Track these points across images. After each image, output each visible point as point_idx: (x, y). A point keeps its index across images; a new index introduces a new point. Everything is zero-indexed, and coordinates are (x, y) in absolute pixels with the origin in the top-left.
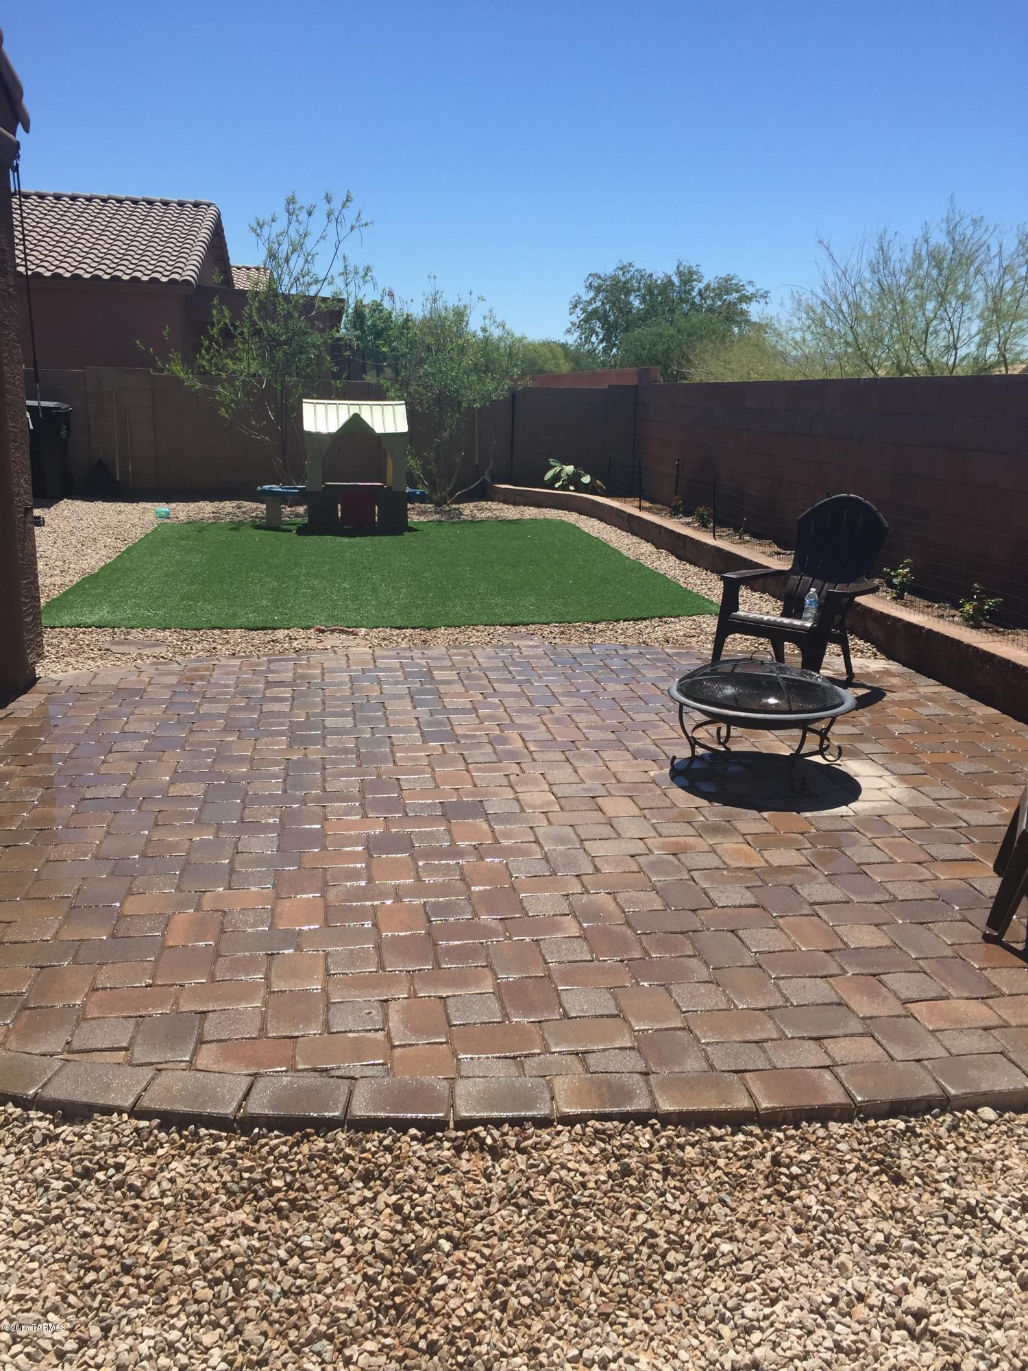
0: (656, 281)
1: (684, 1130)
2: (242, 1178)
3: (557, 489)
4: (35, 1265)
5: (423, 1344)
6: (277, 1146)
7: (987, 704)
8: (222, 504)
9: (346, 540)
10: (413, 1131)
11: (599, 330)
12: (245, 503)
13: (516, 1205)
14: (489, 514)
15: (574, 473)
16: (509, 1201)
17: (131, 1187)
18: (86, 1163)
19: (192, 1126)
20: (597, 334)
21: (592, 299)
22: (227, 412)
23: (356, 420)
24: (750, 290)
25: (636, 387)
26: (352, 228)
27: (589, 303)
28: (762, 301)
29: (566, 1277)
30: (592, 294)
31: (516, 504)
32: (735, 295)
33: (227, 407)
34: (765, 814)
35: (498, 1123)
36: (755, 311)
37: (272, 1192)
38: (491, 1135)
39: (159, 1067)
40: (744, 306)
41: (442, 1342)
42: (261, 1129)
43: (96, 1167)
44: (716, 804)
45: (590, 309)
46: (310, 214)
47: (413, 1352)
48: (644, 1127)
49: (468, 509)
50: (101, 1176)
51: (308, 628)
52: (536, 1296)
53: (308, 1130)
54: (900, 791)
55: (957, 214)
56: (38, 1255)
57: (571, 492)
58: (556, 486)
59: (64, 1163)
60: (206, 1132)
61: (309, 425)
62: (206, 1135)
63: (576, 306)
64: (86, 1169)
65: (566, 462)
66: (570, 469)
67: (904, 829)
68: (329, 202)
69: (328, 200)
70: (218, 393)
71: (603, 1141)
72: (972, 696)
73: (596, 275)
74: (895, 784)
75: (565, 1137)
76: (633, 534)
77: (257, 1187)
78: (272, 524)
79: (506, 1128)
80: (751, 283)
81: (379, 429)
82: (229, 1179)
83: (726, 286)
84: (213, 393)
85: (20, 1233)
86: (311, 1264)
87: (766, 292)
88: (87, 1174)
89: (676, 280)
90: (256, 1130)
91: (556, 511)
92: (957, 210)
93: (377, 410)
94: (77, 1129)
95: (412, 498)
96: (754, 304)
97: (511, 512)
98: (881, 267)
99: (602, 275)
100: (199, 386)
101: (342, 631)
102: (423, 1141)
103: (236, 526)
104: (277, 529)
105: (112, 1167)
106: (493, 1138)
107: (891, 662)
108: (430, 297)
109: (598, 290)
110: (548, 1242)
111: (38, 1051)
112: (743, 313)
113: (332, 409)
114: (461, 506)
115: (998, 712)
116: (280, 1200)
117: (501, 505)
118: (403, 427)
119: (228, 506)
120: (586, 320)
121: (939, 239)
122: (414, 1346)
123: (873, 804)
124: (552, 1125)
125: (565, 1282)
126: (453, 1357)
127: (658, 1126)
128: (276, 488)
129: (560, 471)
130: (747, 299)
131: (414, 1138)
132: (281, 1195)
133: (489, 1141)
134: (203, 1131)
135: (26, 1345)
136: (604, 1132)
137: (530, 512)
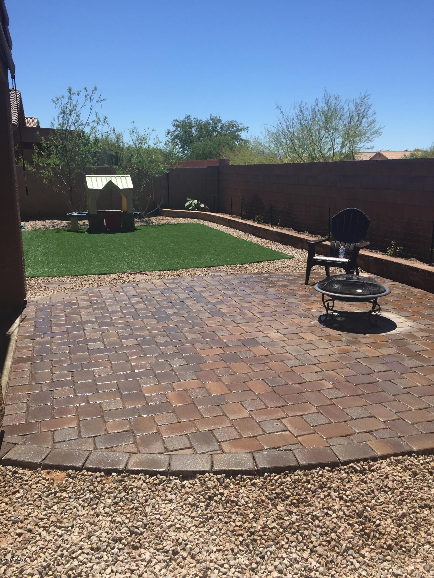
0: (202, 123)
1: (426, 456)
2: (272, 493)
3: (190, 210)
4: (214, 537)
5: (385, 546)
6: (278, 479)
7: (417, 288)
8: (45, 222)
9: (111, 235)
10: (327, 468)
11: (179, 143)
12: (55, 221)
13: (384, 491)
14: (164, 222)
15: (197, 203)
16: (380, 490)
17: (233, 502)
18: (209, 494)
19: (239, 475)
20: (178, 144)
21: (174, 130)
22: (46, 181)
23: (110, 183)
24: (241, 126)
25: (218, 167)
26: (97, 102)
27: (174, 132)
28: (246, 131)
29: (422, 515)
30: (175, 128)
31: (173, 217)
32: (235, 129)
33: (46, 179)
34: (367, 335)
35: (358, 461)
36: (243, 135)
37: (288, 497)
38: (358, 466)
39: (211, 453)
40: (239, 133)
41: (393, 544)
42: (267, 473)
43: (213, 495)
44: (346, 333)
45: (175, 134)
46: (78, 95)
47: (383, 550)
48: (411, 457)
49: (154, 220)
50: (215, 498)
51: (124, 273)
52: (415, 523)
53: (287, 472)
54: (409, 323)
55: (328, 96)
56: (214, 533)
57: (196, 211)
58: (190, 209)
59: (198, 495)
60: (246, 477)
61: (90, 186)
62: (246, 478)
63: (168, 134)
64: (209, 496)
65: (194, 199)
66: (196, 201)
67: (422, 337)
68: (86, 91)
69: (86, 89)
70: (43, 173)
71: (400, 464)
72: (409, 285)
73: (176, 120)
74: (406, 320)
75: (384, 464)
76: (232, 227)
77: (281, 495)
78: (75, 230)
79: (362, 463)
80: (241, 123)
81: (121, 187)
82: (268, 494)
83: (232, 125)
84: (40, 173)
85: (199, 525)
86: (323, 522)
87: (247, 127)
88: (210, 498)
89: (211, 121)
90: (266, 474)
91: (192, 219)
92: (328, 94)
93: (118, 179)
94: (191, 482)
95: (136, 216)
96: (242, 132)
97: (174, 221)
98: (301, 117)
99: (179, 121)
100: (34, 170)
101: (140, 273)
102: (332, 471)
103: (58, 231)
104: (77, 231)
105: (219, 494)
106: (359, 467)
107: (369, 274)
108: (131, 130)
109: (177, 126)
110: (407, 503)
111: (156, 452)
112: (238, 136)
113: (99, 179)
114: (151, 218)
115: (421, 290)
116: (292, 500)
117: (167, 218)
118: (131, 186)
119: (48, 222)
120: (174, 139)
121: (322, 105)
122: (382, 547)
123: (404, 328)
124: (377, 460)
125: (423, 516)
126: (400, 549)
127: (416, 456)
128: (75, 214)
129: (192, 203)
130: (240, 130)
131: (328, 471)
132: (292, 498)
133: (358, 468)
134: (245, 477)
135: (236, 568)
136: (399, 460)
137: (182, 220)
